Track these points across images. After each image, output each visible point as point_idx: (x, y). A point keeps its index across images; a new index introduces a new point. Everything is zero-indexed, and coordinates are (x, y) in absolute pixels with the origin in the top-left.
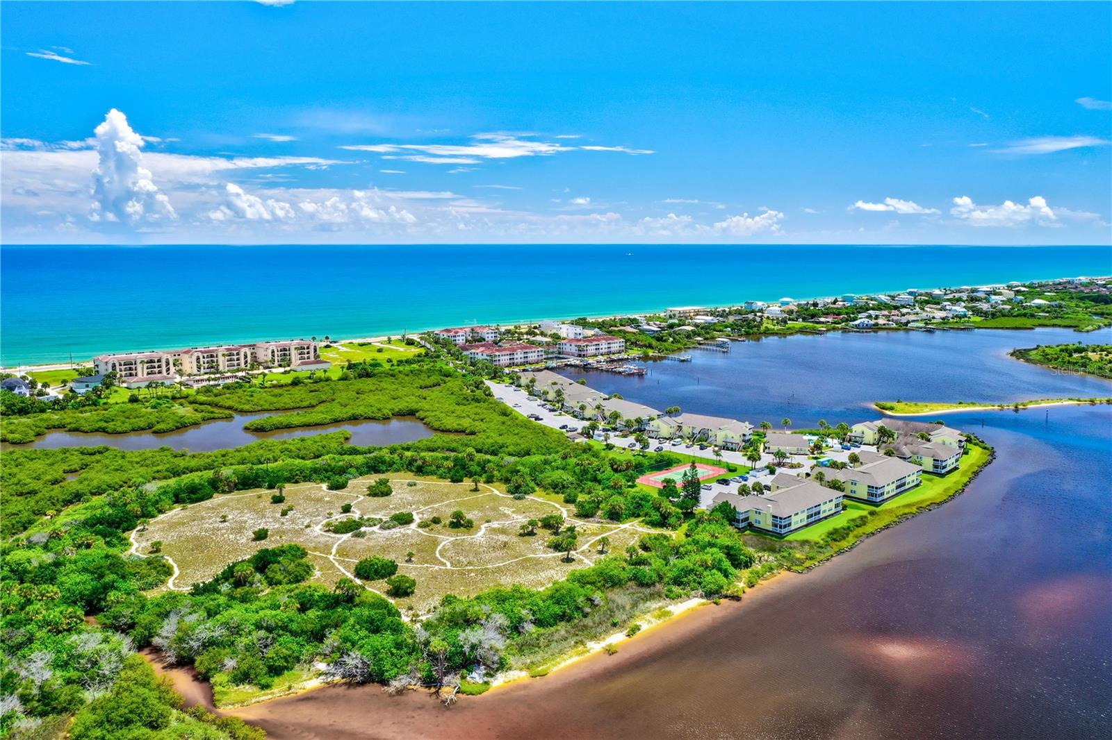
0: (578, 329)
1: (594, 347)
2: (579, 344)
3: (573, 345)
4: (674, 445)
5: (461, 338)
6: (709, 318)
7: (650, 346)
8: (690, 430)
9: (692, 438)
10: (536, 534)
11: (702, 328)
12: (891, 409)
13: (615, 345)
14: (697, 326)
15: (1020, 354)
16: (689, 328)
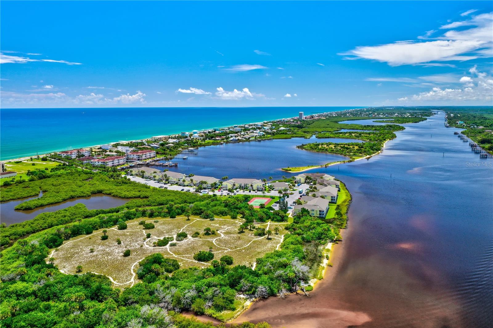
0: (127, 148)
5: (74, 155)
6: (175, 140)
8: (239, 185)
10: (244, 232)
11: (176, 145)
12: (290, 170)
13: (152, 154)
14: (173, 144)
15: (301, 147)
16: (171, 145)
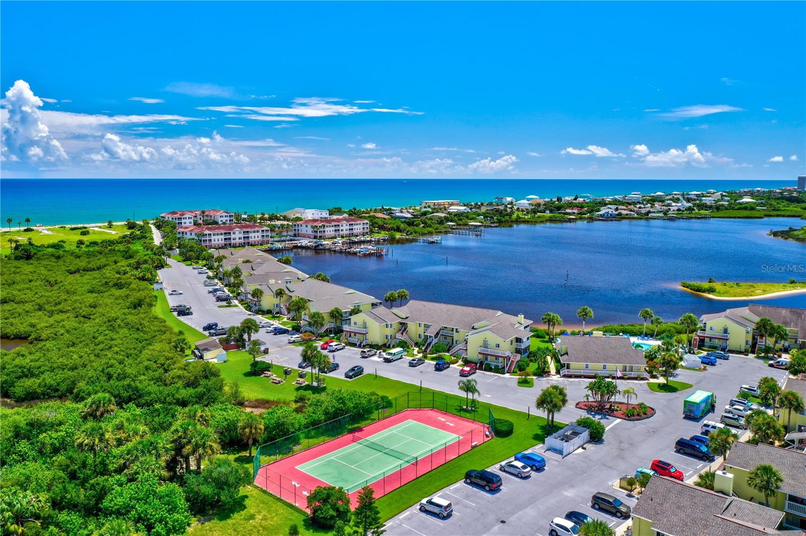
0: (323, 214)
1: (334, 228)
2: (315, 224)
3: (309, 226)
4: (387, 361)
5: (187, 221)
6: (463, 208)
7: (398, 230)
8: (421, 332)
9: (424, 344)
11: (455, 215)
13: (358, 227)
14: (449, 213)
16: (443, 215)
